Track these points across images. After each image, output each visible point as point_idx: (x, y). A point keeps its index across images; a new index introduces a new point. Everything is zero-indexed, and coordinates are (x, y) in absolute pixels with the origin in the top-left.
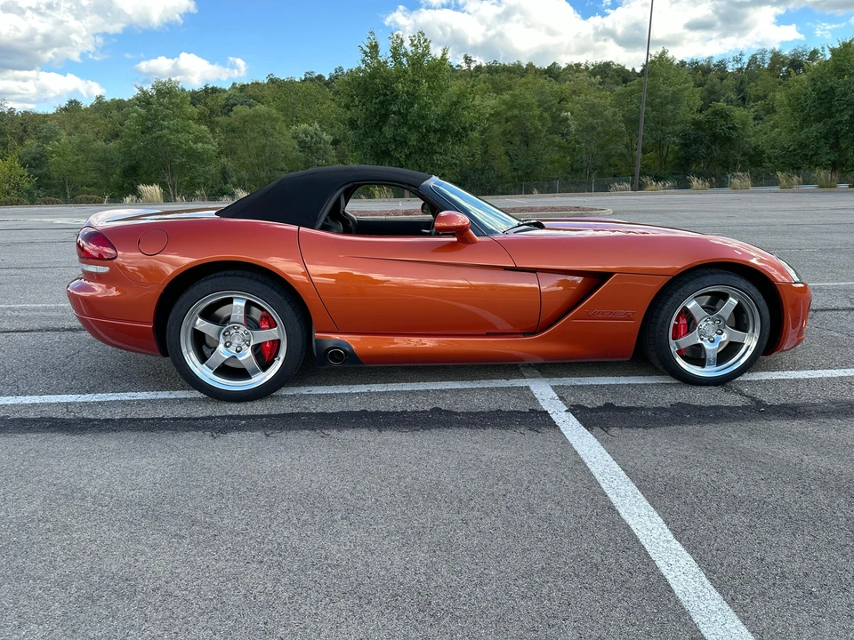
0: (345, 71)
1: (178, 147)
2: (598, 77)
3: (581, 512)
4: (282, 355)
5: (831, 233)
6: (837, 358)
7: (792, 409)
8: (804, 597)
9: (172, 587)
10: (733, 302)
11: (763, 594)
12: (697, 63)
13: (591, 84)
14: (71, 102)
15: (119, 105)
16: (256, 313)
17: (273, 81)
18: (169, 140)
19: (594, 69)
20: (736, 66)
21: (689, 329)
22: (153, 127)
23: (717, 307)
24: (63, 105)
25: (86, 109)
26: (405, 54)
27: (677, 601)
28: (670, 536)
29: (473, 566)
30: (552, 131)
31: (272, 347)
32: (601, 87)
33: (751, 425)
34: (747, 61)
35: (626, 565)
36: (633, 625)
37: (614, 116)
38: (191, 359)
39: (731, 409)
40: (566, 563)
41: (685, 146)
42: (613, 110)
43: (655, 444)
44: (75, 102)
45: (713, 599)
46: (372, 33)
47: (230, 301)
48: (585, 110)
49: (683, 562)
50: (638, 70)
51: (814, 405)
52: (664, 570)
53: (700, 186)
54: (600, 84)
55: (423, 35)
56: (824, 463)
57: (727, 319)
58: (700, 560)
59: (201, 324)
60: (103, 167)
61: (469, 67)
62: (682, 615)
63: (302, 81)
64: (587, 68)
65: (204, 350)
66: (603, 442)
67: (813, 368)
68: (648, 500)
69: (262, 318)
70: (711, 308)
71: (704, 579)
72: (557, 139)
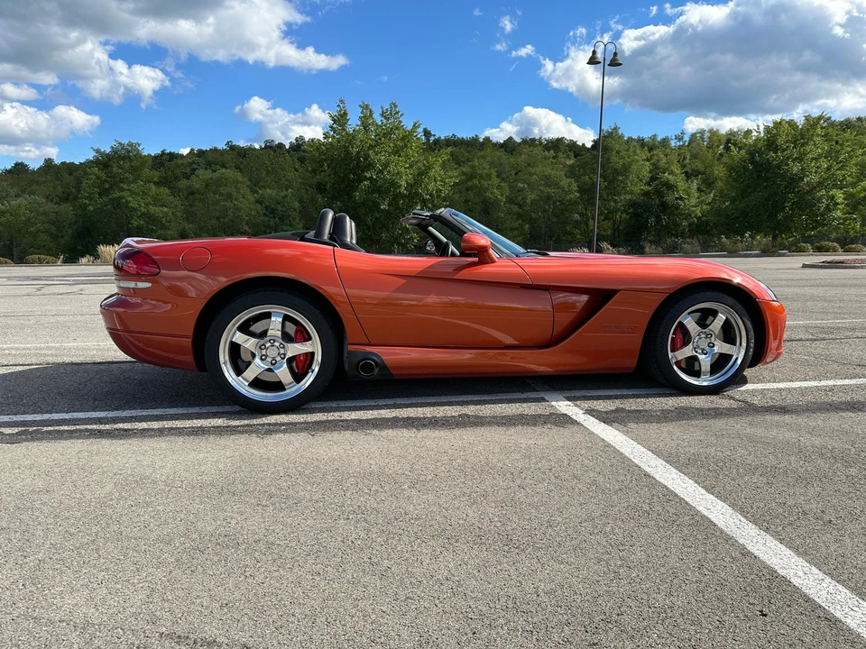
0: (306, 140)
1: (136, 210)
2: (552, 151)
3: (622, 478)
4: (316, 368)
5: (781, 286)
6: (810, 373)
7: (781, 408)
8: (824, 524)
9: (271, 539)
10: (722, 317)
11: (790, 524)
12: (643, 140)
13: (546, 158)
14: (17, 164)
15: (69, 168)
16: (291, 329)
17: (233, 148)
18: (127, 202)
19: (547, 144)
20: (678, 144)
21: (685, 344)
22: (111, 188)
23: (708, 322)
24: (9, 167)
25: (33, 172)
26: (374, 123)
27: (722, 532)
28: (703, 491)
29: (540, 515)
30: (510, 200)
31: (306, 359)
32: (555, 161)
33: (750, 418)
34: (688, 139)
35: (672, 511)
36: (690, 547)
37: (569, 186)
38: (229, 373)
39: (728, 409)
40: (620, 512)
41: (636, 215)
42: (569, 180)
43: (670, 433)
44: (22, 164)
45: (751, 529)
46: (342, 102)
47: (268, 316)
48: (542, 180)
49: (719, 507)
50: (589, 145)
51: (798, 406)
52: (705, 513)
53: (654, 251)
54: (554, 158)
55: (396, 106)
56: (818, 441)
57: (717, 333)
58: (733, 506)
59: (239, 338)
60: (53, 229)
61: (429, 140)
62: (729, 539)
63: (262, 149)
64: (541, 143)
65: (239, 363)
66: (626, 433)
67: (791, 381)
68: (677, 469)
69: (296, 332)
70: (702, 323)
71: (740, 516)
72: (515, 209)
